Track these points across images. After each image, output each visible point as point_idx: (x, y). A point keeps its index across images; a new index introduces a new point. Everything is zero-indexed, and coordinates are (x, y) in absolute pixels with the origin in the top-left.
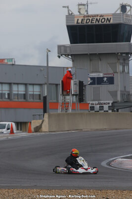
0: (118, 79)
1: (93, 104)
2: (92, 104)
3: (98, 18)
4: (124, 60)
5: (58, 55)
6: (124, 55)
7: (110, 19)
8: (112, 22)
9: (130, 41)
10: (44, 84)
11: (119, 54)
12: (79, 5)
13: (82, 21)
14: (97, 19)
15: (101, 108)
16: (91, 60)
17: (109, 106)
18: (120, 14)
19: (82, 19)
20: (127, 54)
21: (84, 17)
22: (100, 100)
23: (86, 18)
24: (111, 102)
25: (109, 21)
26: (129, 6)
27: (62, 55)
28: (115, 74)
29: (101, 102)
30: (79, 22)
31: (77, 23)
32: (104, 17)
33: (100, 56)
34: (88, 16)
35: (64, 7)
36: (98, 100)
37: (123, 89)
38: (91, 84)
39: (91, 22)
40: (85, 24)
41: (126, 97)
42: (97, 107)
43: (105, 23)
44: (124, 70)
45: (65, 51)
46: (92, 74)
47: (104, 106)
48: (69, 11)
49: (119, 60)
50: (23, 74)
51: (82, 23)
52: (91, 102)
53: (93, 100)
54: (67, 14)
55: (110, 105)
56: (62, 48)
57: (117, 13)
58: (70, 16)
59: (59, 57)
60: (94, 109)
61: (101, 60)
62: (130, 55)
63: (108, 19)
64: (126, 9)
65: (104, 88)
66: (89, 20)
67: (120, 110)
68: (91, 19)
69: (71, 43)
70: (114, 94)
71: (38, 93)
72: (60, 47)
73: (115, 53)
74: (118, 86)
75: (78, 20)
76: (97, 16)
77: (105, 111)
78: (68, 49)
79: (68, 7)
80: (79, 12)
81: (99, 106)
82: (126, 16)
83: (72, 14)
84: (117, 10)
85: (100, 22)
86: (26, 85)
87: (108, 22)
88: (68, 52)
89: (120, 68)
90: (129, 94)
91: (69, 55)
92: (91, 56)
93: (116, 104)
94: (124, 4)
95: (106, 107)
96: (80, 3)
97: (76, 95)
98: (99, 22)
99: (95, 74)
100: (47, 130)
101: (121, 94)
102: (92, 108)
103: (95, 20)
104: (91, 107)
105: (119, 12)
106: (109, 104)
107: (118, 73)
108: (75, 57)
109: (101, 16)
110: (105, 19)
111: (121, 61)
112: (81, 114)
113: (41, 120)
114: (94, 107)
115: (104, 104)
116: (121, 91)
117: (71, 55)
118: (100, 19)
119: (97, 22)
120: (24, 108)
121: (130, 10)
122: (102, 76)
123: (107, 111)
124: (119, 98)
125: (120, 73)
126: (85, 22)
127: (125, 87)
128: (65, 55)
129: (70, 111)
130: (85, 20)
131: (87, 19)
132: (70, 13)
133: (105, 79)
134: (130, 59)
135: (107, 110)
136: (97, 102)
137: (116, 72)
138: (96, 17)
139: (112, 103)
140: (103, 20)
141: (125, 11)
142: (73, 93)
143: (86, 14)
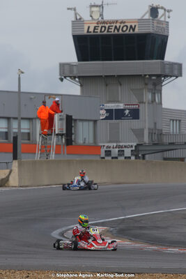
0: (145, 111)
1: (110, 147)
2: (108, 147)
3: (118, 25)
4: (155, 85)
5: (59, 77)
6: (154, 78)
7: (135, 26)
8: (137, 31)
9: (163, 58)
10: (35, 119)
11: (147, 76)
12: (92, 6)
13: (95, 29)
14: (116, 27)
15: (121, 153)
16: (107, 85)
17: (132, 151)
18: (149, 19)
19: (95, 27)
20: (159, 76)
21: (97, 23)
22: (120, 142)
23: (100, 25)
24: (135, 144)
25: (134, 30)
26: (162, 8)
27: (65, 77)
28: (141, 105)
29: (121, 144)
30: (90, 30)
31: (88, 32)
32: (126, 24)
33: (120, 79)
34: (104, 23)
35: (68, 9)
36: (117, 142)
37: (152, 127)
38: (106, 118)
39: (108, 31)
40: (99, 33)
41: (156, 138)
42: (115, 152)
43: (127, 32)
44: (155, 100)
45: (71, 71)
46: (108, 105)
47: (125, 150)
48: (76, 14)
49: (146, 84)
50: (4, 105)
51: (94, 32)
52: (106, 145)
53: (110, 142)
54: (74, 19)
55: (134, 148)
56: (66, 67)
57: (144, 18)
58: (78, 22)
59: (62, 80)
60: (110, 155)
61: (121, 85)
62: (163, 78)
63: (131, 26)
64: (158, 13)
65: (126, 125)
66: (105, 27)
67: (147, 156)
68: (107, 26)
69: (79, 60)
70: (139, 133)
71: (27, 131)
72: (62, 66)
73: (141, 75)
74: (145, 122)
75: (89, 27)
76: (117, 22)
77: (125, 158)
78: (75, 69)
79: (75, 10)
80: (91, 16)
81: (117, 150)
82: (158, 23)
83: (80, 19)
84: (145, 15)
85: (120, 31)
86: (8, 119)
87: (131, 31)
88: (75, 73)
89: (148, 96)
90: (161, 134)
91: (75, 77)
92: (107, 79)
93: (140, 148)
94: (154, 6)
95: (128, 152)
96: (93, 4)
97: (62, 135)
98: (118, 30)
99: (113, 105)
100: (17, 184)
101: (149, 133)
102: (108, 153)
103: (113, 28)
104: (106, 151)
105: (147, 16)
106: (132, 146)
107: (145, 103)
108: (84, 80)
109: (121, 23)
110: (127, 27)
111: (151, 86)
112: (69, 162)
113: (8, 171)
114: (110, 151)
115: (125, 147)
116: (149, 129)
117: (79, 77)
118: (120, 26)
119: (116, 31)
120: (6, 152)
121: (164, 15)
122: (122, 108)
123: (130, 158)
124: (146, 139)
125: (148, 103)
126: (99, 31)
127: (155, 123)
128: (71, 77)
129: (53, 156)
130: (99, 29)
131: (102, 27)
132: (78, 17)
133: (127, 112)
134: (164, 83)
135: (130, 155)
136: (115, 145)
137: (142, 102)
138: (115, 25)
139: (135, 146)
140: (125, 29)
141: (157, 16)
142: (57, 133)
143: (100, 18)
